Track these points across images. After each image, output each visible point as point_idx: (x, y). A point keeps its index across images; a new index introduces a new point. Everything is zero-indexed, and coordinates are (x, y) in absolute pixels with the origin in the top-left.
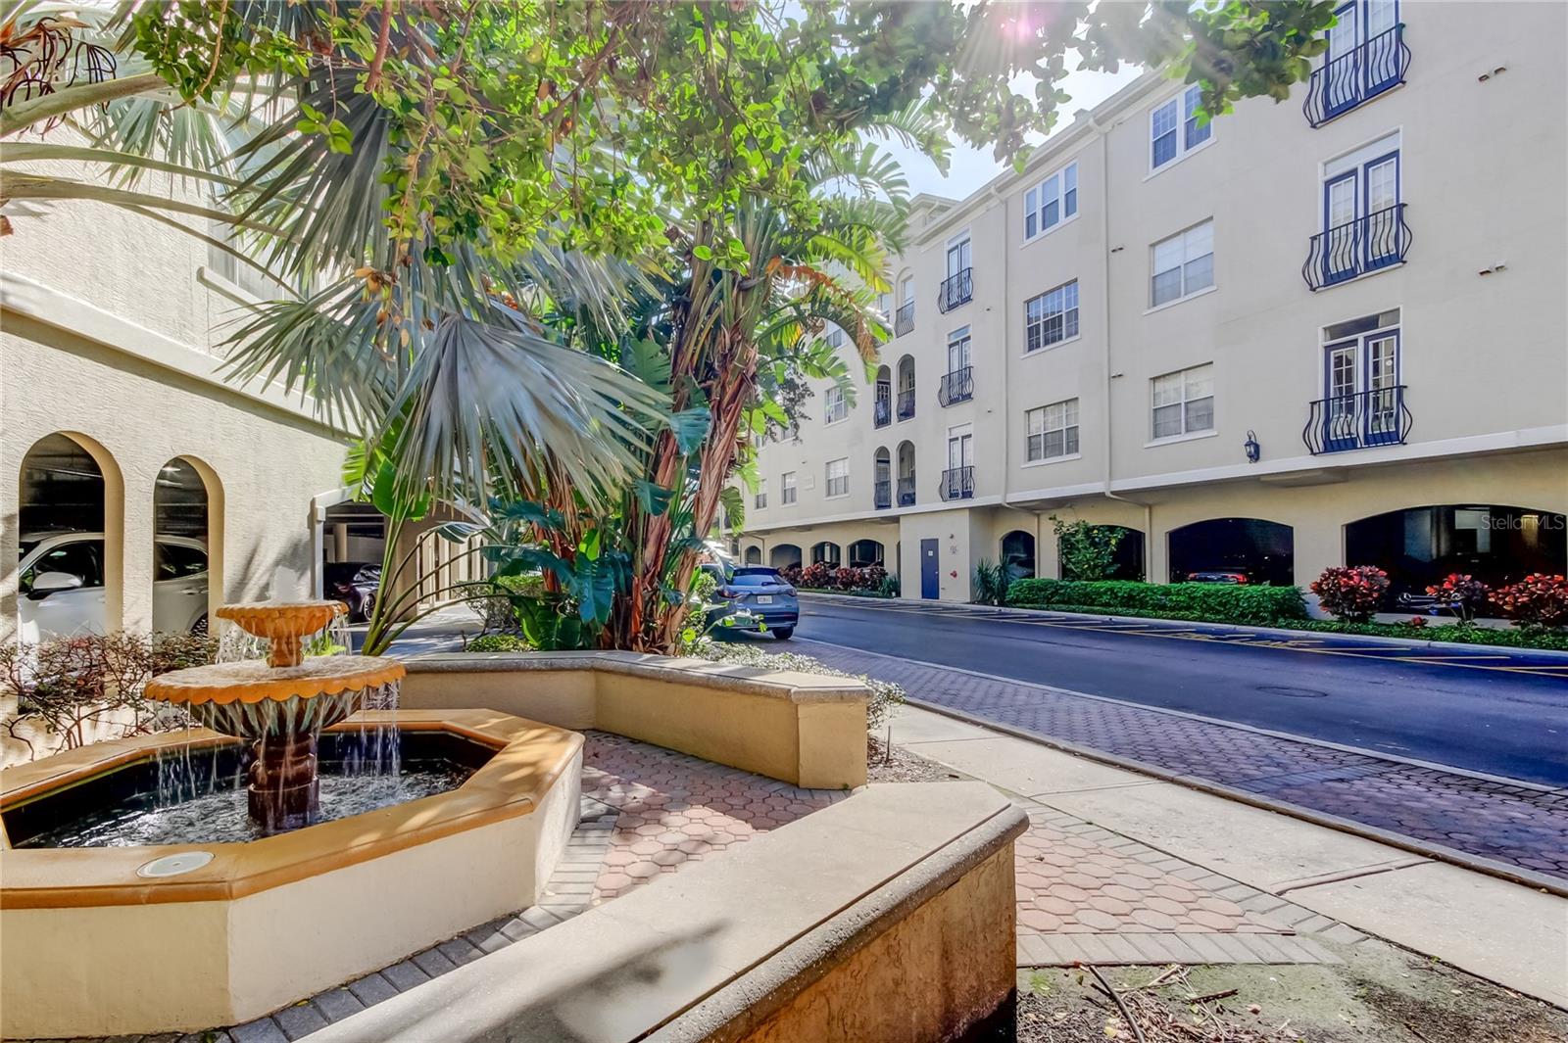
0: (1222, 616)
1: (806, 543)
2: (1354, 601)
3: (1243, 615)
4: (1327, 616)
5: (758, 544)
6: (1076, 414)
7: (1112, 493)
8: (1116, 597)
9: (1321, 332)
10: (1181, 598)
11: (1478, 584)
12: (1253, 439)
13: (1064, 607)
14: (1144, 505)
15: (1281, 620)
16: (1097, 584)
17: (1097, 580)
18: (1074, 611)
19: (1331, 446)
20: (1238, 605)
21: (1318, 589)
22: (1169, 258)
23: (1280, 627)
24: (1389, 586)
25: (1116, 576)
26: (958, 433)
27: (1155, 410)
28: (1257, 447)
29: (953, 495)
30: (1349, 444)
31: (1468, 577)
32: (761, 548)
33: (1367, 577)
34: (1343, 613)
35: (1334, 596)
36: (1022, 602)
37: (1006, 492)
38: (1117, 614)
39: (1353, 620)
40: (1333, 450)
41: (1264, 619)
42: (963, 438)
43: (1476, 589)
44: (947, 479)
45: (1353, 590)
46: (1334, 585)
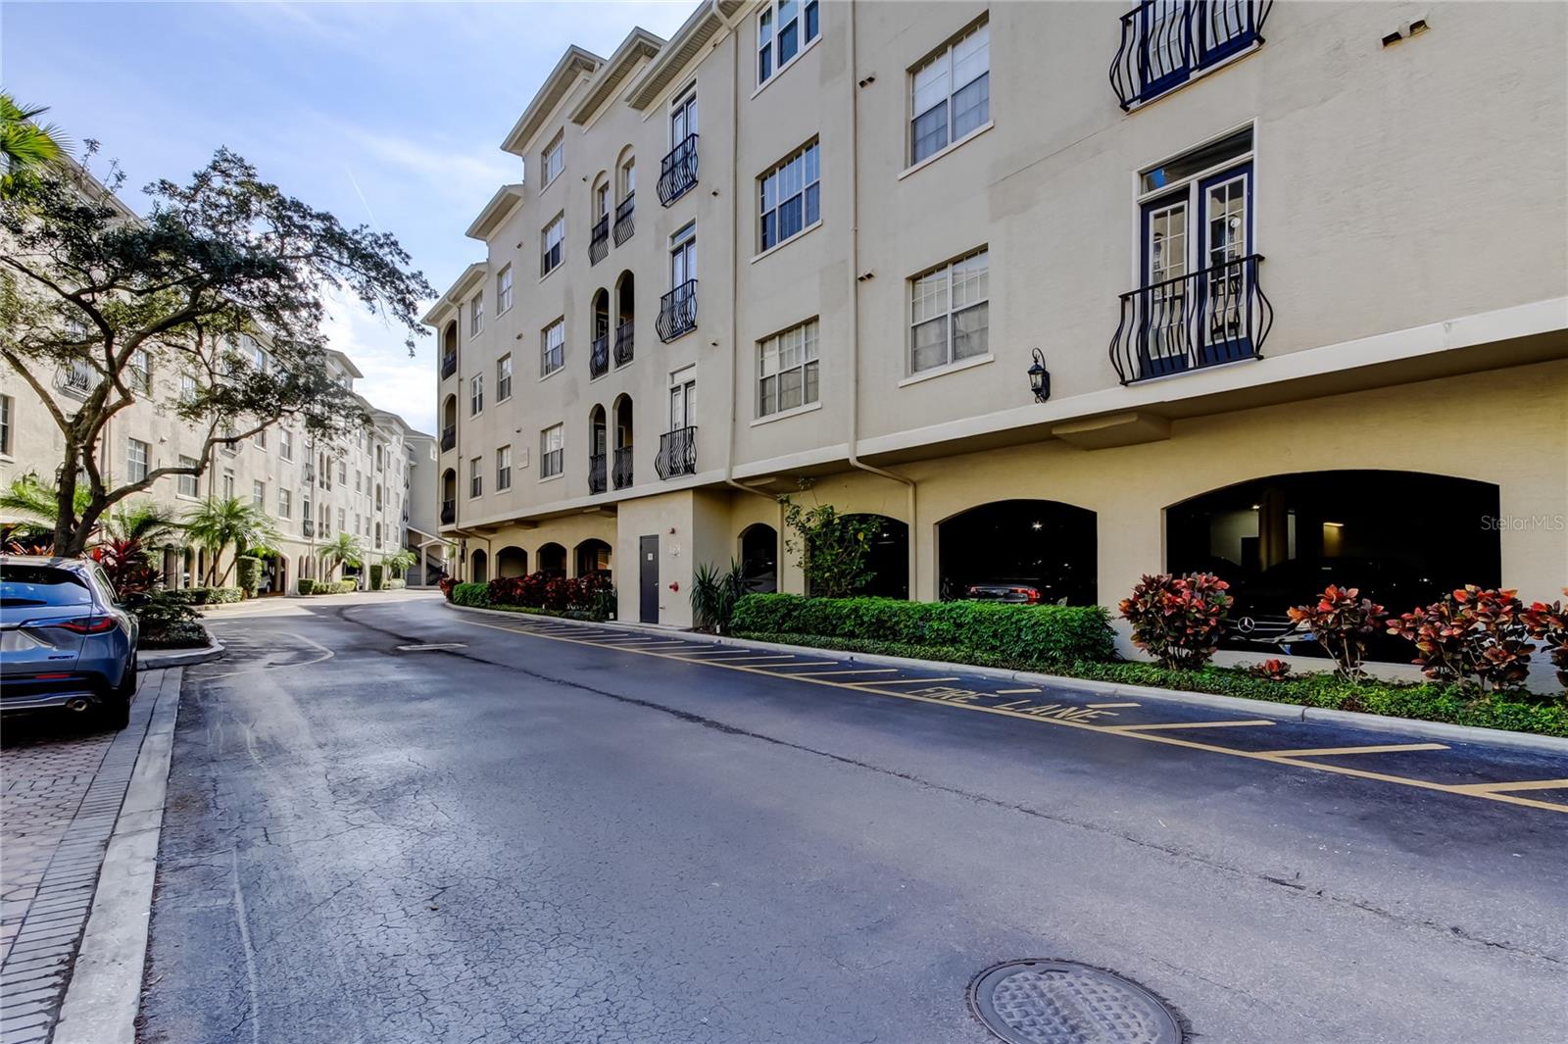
0: (997, 656)
1: (531, 543)
2: (1181, 631)
3: (1025, 655)
4: (1142, 655)
5: (484, 546)
6: (817, 341)
7: (859, 459)
8: (862, 624)
9: (1135, 179)
10: (945, 626)
11: (1367, 603)
12: (1040, 363)
13: (796, 637)
14: (906, 482)
15: (1078, 663)
16: (840, 602)
17: (843, 595)
18: (808, 644)
19: (1151, 369)
20: (1019, 636)
21: (1131, 612)
22: (935, 86)
23: (1076, 675)
24: (1233, 606)
25: (869, 591)
26: (681, 379)
27: (915, 328)
28: (1046, 376)
29: (674, 472)
30: (1176, 365)
31: (1354, 592)
32: (487, 552)
33: (1200, 590)
34: (1165, 653)
35: (1152, 623)
36: (748, 629)
37: (732, 464)
38: (862, 650)
39: (1181, 663)
40: (1153, 374)
41: (1054, 661)
42: (687, 385)
43: (1364, 613)
44: (667, 444)
45: (1181, 613)
46: (1154, 605)
